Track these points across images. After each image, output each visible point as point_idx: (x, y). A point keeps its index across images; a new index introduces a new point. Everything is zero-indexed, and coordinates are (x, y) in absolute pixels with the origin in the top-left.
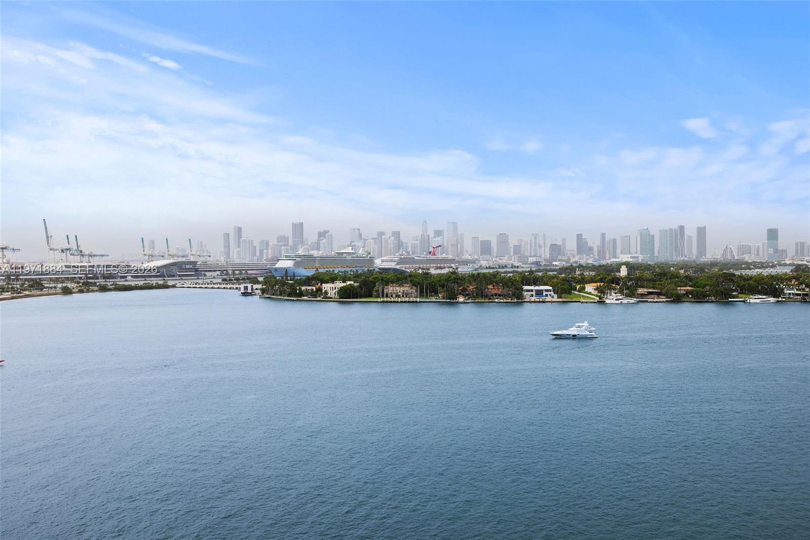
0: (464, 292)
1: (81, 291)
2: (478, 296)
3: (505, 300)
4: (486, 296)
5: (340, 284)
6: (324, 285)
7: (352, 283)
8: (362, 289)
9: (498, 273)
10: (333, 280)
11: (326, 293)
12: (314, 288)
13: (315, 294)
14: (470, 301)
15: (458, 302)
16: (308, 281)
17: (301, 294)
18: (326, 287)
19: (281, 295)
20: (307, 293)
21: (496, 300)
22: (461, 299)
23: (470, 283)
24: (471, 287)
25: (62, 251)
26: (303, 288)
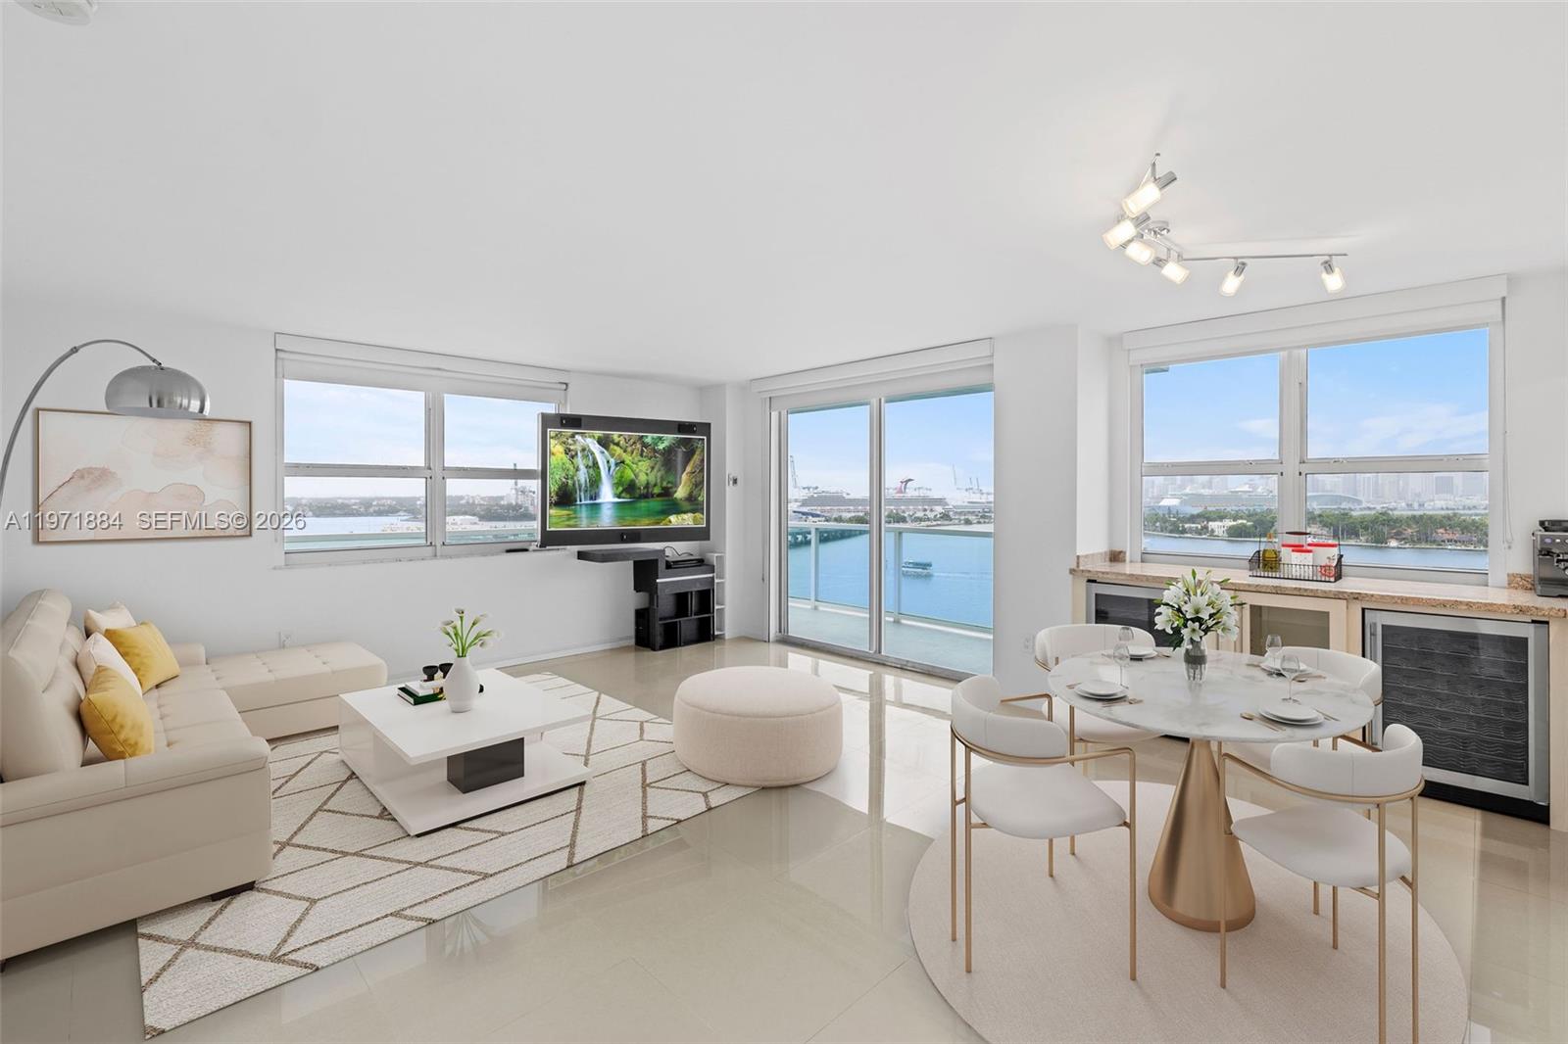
0: (1398, 536)
1: (979, 523)
2: (1419, 540)
3: (1463, 547)
4: (1434, 542)
5: (1229, 523)
6: (1210, 523)
7: (1245, 522)
8: (1256, 528)
9: (1455, 515)
10: (1221, 518)
11: (1213, 531)
12: (1199, 527)
13: (1199, 532)
14: (1407, 546)
15: (1388, 547)
16: (1193, 519)
17: (1184, 531)
18: (1212, 525)
19: (1162, 531)
20: (1191, 531)
21: (1450, 547)
22: (1393, 543)
23: (1409, 526)
24: (1410, 531)
25: (967, 490)
26: (1186, 526)
